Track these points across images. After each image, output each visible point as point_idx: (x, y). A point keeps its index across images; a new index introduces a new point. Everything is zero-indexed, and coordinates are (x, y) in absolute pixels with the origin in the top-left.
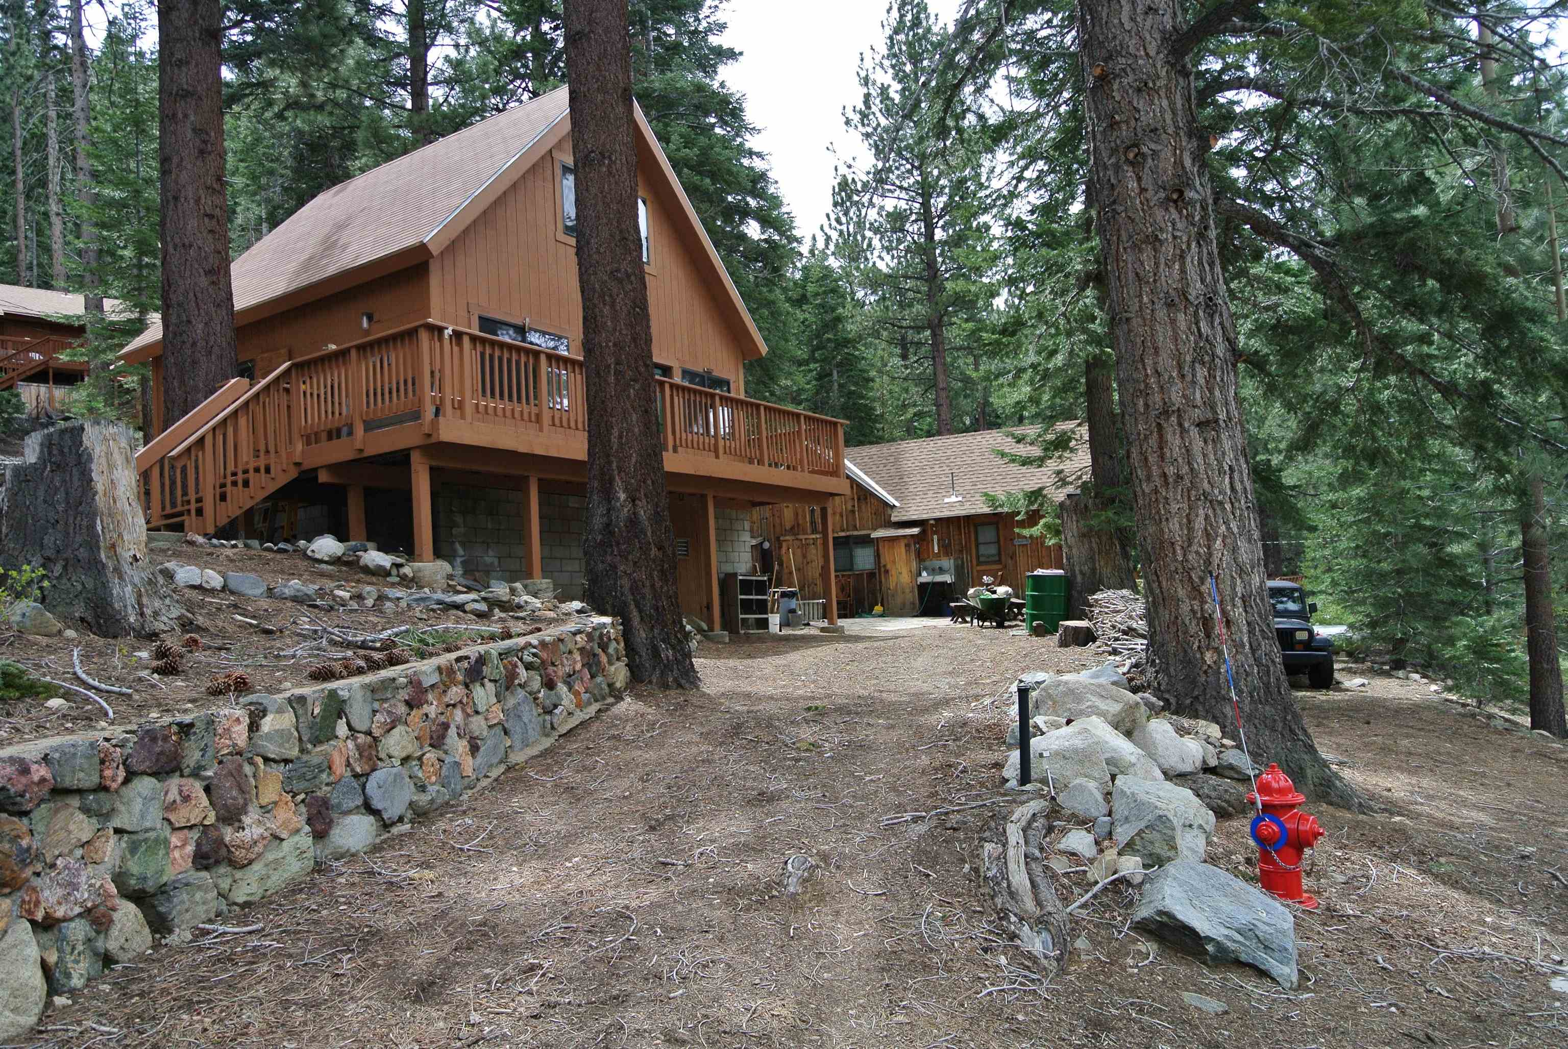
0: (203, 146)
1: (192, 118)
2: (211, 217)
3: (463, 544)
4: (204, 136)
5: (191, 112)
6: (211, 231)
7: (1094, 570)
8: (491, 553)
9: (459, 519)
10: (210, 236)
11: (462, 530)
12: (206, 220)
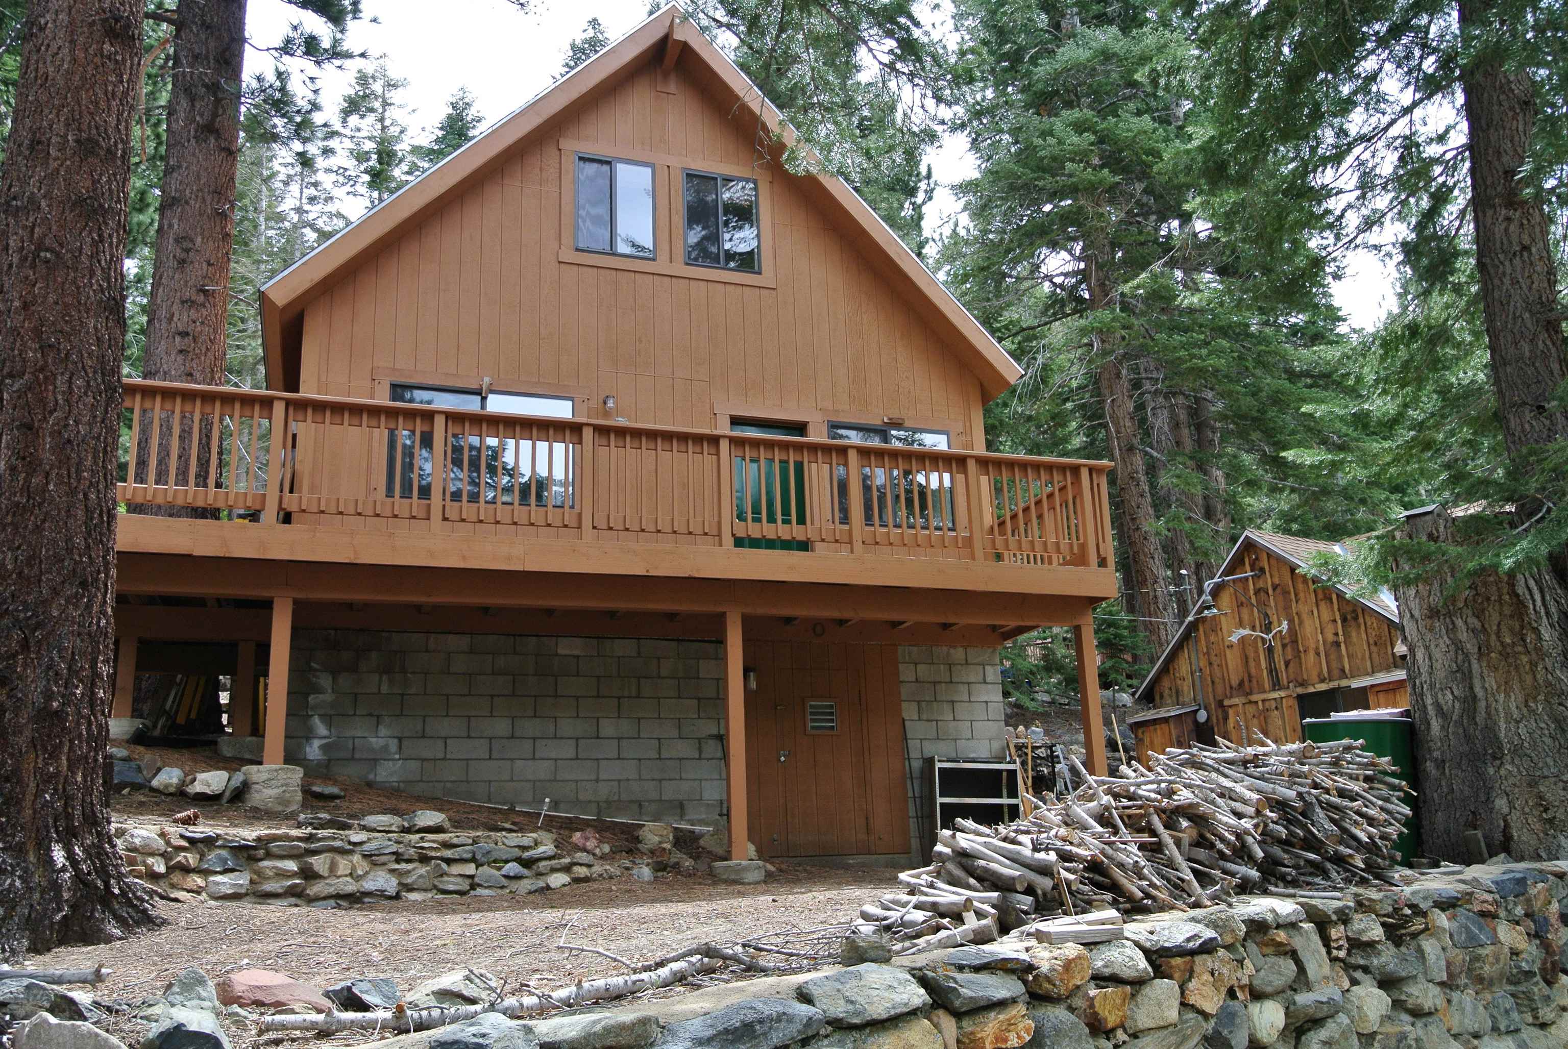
0: (183, 255)
1: (176, 227)
2: (184, 334)
3: (328, 720)
4: (185, 245)
5: (175, 222)
6: (181, 351)
7: (1470, 701)
8: (383, 731)
9: (325, 681)
10: (180, 358)
11: (328, 697)
12: (178, 339)
